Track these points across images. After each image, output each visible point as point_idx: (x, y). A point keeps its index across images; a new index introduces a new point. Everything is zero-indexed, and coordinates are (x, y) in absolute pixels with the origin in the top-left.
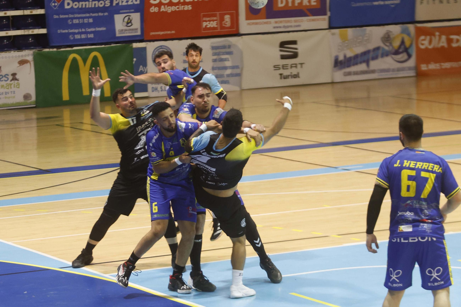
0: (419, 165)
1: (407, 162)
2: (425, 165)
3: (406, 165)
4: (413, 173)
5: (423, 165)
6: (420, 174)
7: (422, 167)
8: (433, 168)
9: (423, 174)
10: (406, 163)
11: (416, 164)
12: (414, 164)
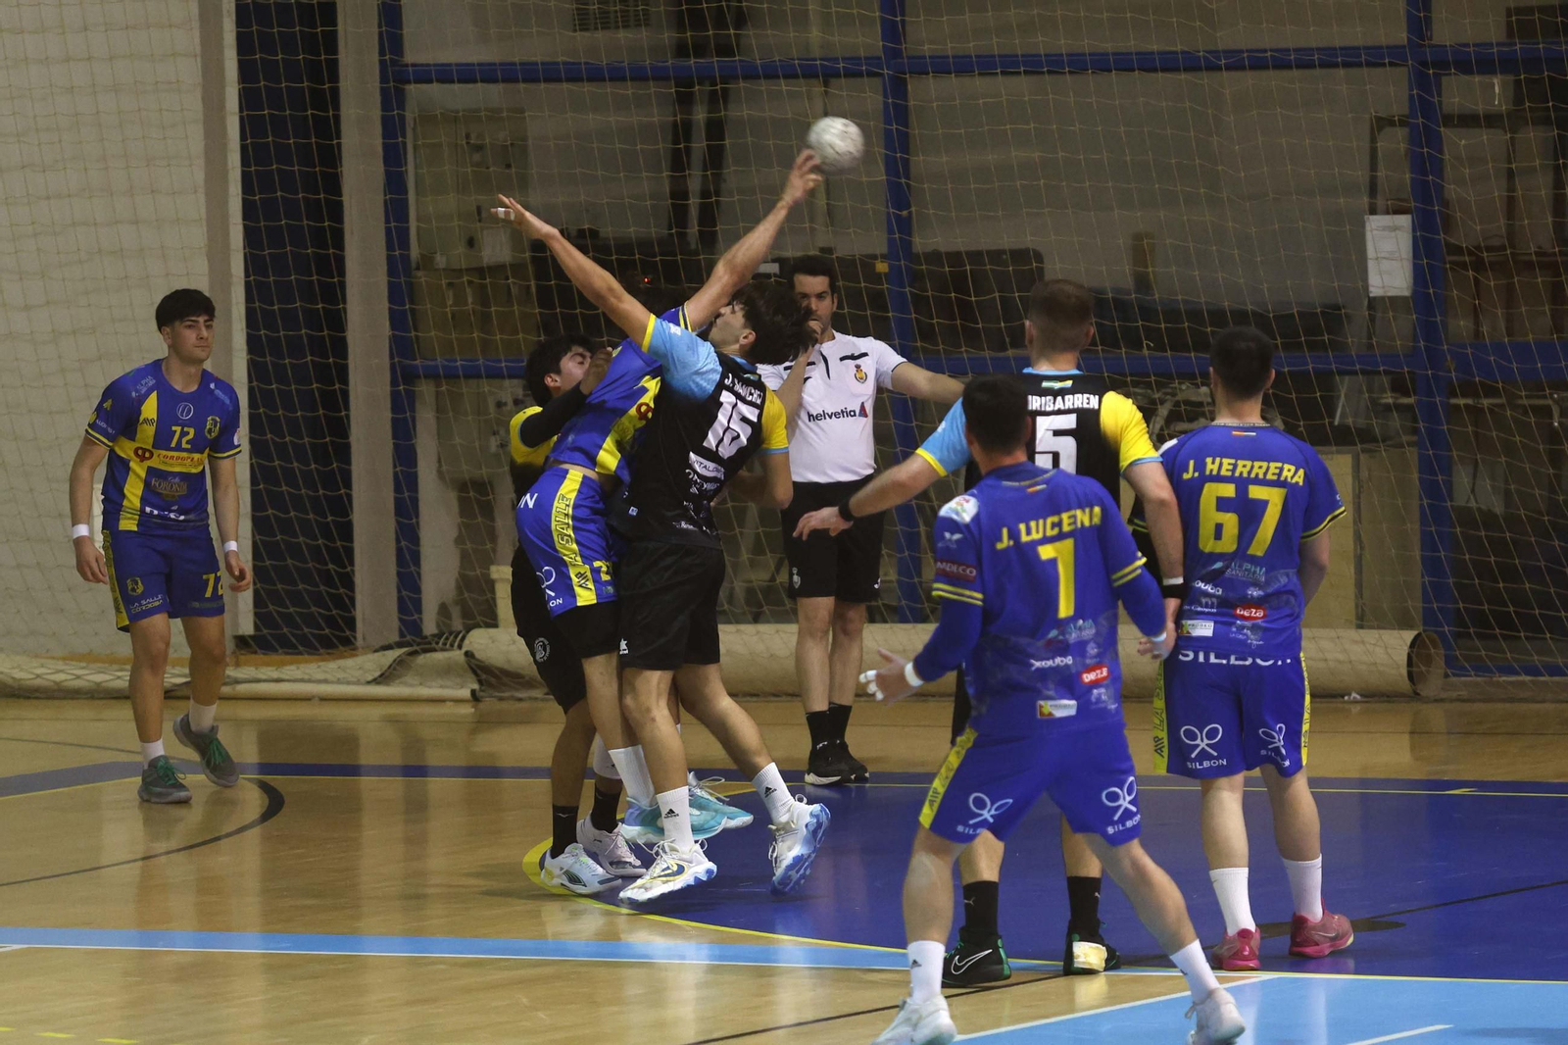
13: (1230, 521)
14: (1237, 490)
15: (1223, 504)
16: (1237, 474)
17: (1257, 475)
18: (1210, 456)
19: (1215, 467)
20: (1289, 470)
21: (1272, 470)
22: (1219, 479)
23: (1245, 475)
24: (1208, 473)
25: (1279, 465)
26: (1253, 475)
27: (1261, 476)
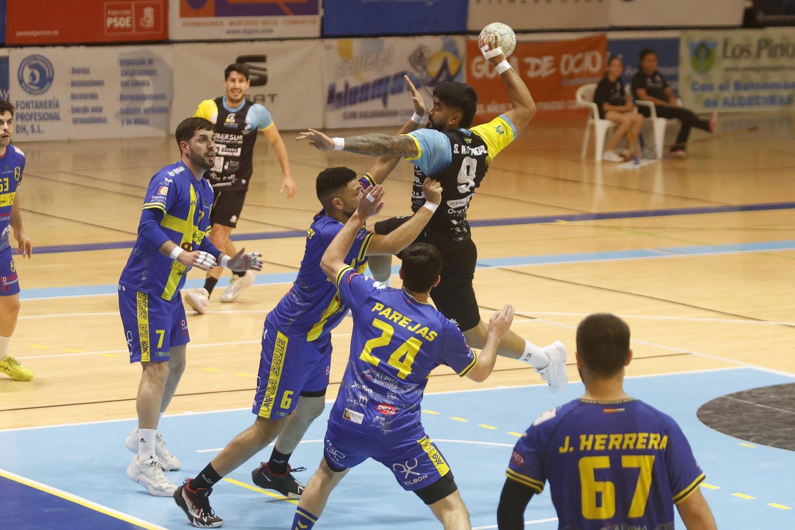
0: (615, 441)
1: (587, 439)
2: (629, 440)
3: (586, 447)
4: (604, 462)
5: (623, 440)
6: (620, 462)
7: (621, 445)
8: (647, 444)
9: (628, 462)
10: (585, 442)
11: (608, 440)
12: (604, 442)
13: (608, 489)
14: (611, 461)
15: (600, 475)
16: (610, 447)
17: (628, 446)
18: (583, 434)
19: (589, 444)
20: (655, 439)
21: (641, 440)
22: (593, 453)
23: (618, 447)
24: (582, 448)
25: (646, 435)
26: (624, 447)
27: (632, 447)
